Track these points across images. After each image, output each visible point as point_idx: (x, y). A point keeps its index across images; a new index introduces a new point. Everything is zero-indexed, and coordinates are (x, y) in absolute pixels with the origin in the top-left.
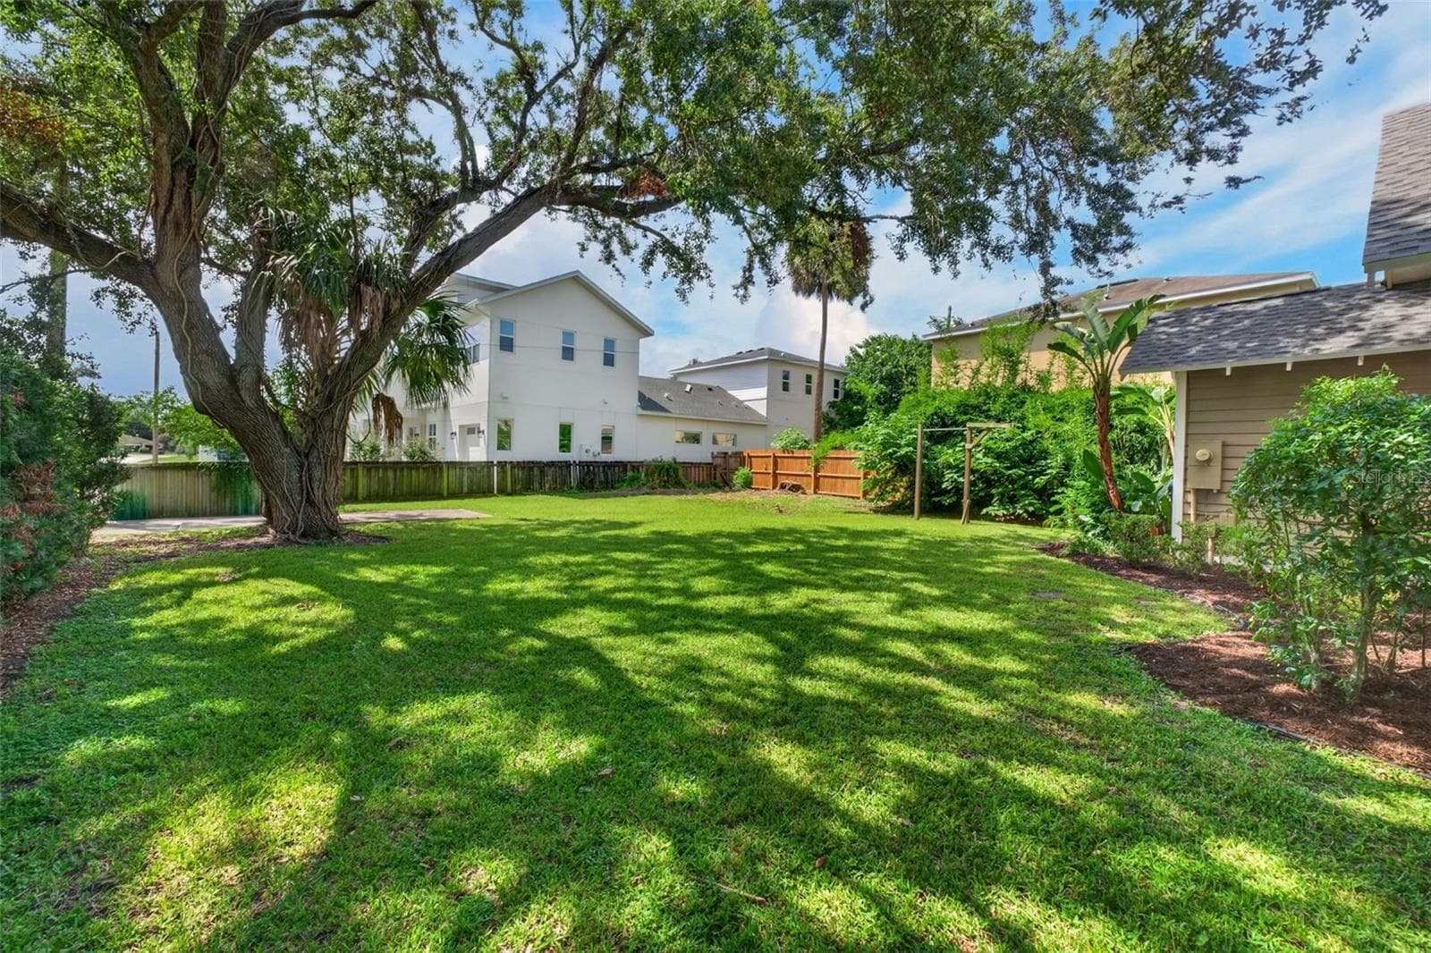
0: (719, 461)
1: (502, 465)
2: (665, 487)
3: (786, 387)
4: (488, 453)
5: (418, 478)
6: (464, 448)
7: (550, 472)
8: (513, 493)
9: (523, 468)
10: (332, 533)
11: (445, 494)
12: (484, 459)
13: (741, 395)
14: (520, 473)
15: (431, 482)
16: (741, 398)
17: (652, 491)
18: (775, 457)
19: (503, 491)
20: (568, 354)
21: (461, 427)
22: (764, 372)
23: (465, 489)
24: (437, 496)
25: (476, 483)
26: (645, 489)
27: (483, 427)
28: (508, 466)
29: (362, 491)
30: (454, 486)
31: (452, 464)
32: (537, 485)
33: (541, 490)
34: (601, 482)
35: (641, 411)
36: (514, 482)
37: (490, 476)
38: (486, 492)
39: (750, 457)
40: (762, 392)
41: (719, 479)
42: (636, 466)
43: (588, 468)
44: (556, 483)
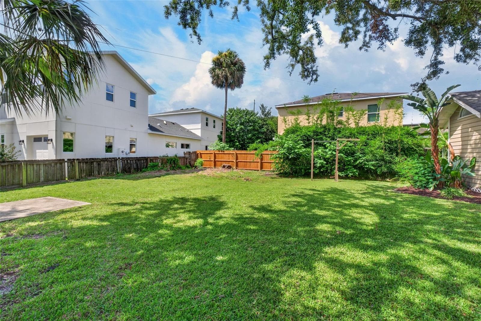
0: (187, 156)
1: (71, 161)
2: (173, 169)
3: (207, 125)
4: (56, 154)
6: (31, 151)
7: (104, 165)
8: (80, 179)
9: (86, 163)
11: (25, 183)
12: (54, 158)
14: (84, 166)
15: (10, 175)
16: (187, 128)
18: (215, 154)
19: (72, 178)
21: (28, 137)
22: (199, 117)
23: (42, 179)
27: (52, 137)
30: (32, 178)
32: (96, 173)
33: (99, 175)
34: (135, 169)
35: (149, 132)
36: (81, 171)
37: (62, 168)
38: (60, 180)
39: (201, 154)
40: (199, 126)
41: (188, 165)
42: (152, 159)
43: (127, 161)
44: (108, 170)
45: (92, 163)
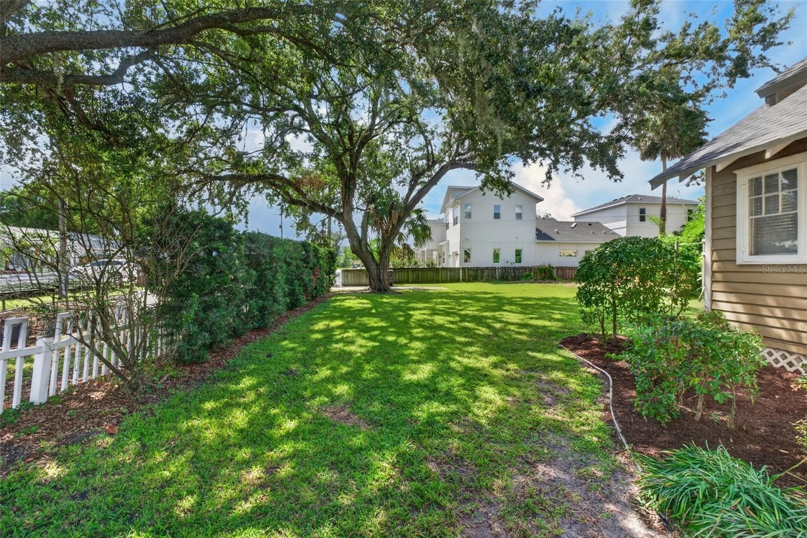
1: (464, 269)
2: (543, 279)
3: (642, 219)
4: (459, 264)
5: (430, 274)
7: (486, 272)
8: (469, 281)
9: (473, 270)
10: (385, 290)
11: (440, 281)
12: (457, 266)
13: (610, 226)
14: (471, 272)
15: (435, 276)
16: (610, 228)
17: (536, 281)
19: (464, 280)
20: (497, 216)
22: (624, 211)
23: (448, 279)
24: (438, 282)
25: (452, 276)
26: (532, 281)
27: (459, 253)
28: (466, 270)
29: (410, 280)
30: (444, 278)
31: (443, 269)
32: (480, 278)
33: (482, 280)
35: (537, 241)
36: (469, 276)
37: (459, 274)
38: (457, 281)
40: (624, 223)
42: (530, 269)
43: (505, 270)
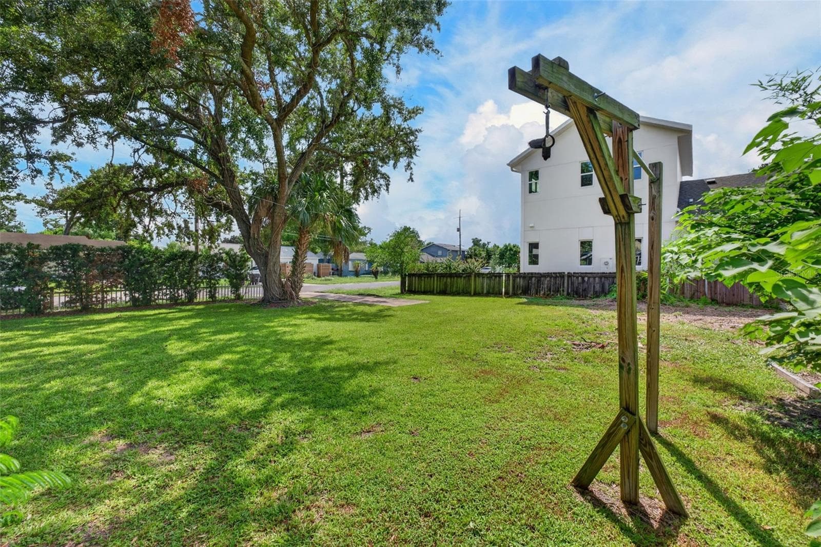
1: (508, 275)
5: (460, 283)
7: (546, 281)
8: (514, 295)
14: (521, 282)
19: (507, 294)
23: (485, 291)
24: (469, 294)
25: (490, 285)
28: (511, 278)
29: (437, 289)
30: (479, 289)
31: (478, 275)
33: (536, 295)
36: (517, 288)
37: (500, 283)
38: (498, 293)
43: (583, 278)
44: (550, 290)
45: (531, 278)
